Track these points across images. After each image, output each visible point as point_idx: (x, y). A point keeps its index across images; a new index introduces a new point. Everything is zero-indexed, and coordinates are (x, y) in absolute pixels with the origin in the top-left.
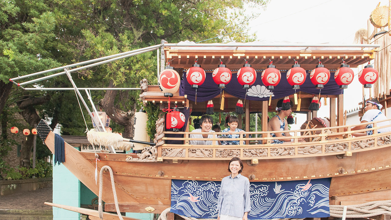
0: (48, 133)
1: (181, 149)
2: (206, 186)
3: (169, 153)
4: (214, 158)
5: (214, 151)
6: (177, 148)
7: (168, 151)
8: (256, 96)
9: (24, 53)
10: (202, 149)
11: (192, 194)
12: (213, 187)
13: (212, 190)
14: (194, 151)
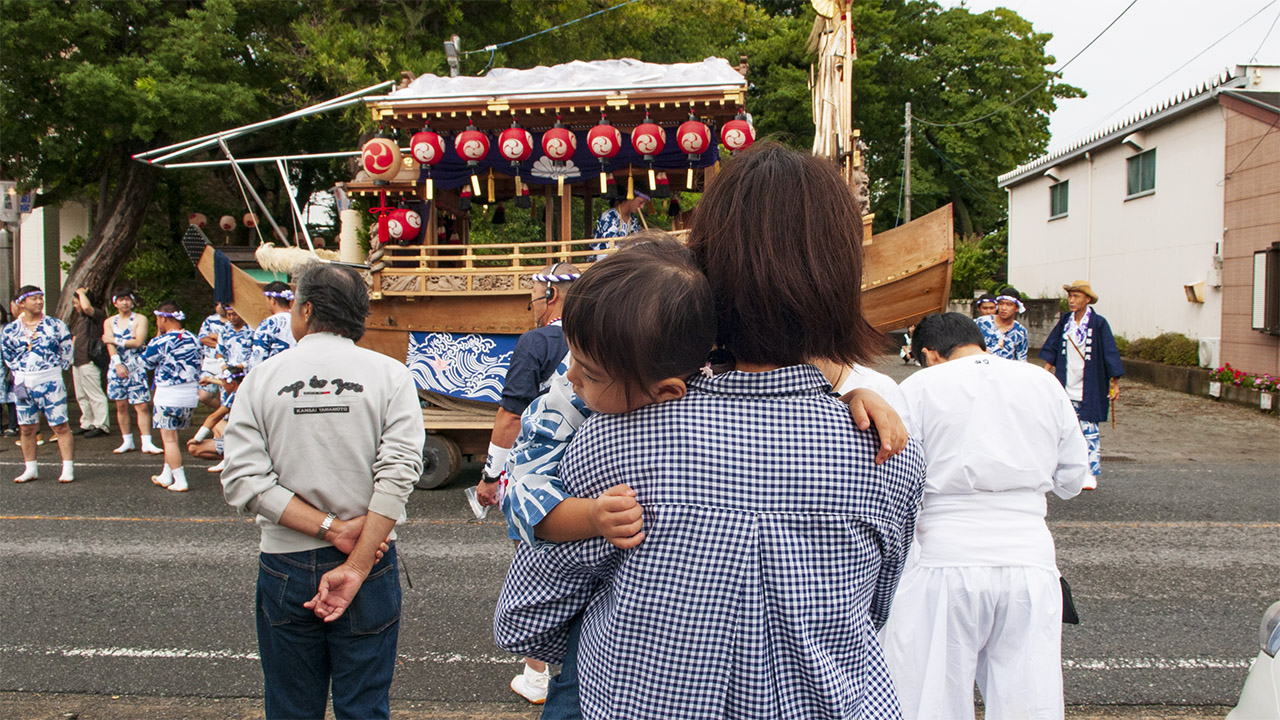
0: (203, 251)
1: (413, 276)
2: (465, 341)
3: (394, 284)
4: (469, 293)
5: (470, 279)
6: (408, 274)
7: (391, 281)
8: (547, 176)
9: (179, 77)
10: (448, 275)
11: (441, 356)
12: (477, 344)
13: (475, 349)
14: (435, 279)
